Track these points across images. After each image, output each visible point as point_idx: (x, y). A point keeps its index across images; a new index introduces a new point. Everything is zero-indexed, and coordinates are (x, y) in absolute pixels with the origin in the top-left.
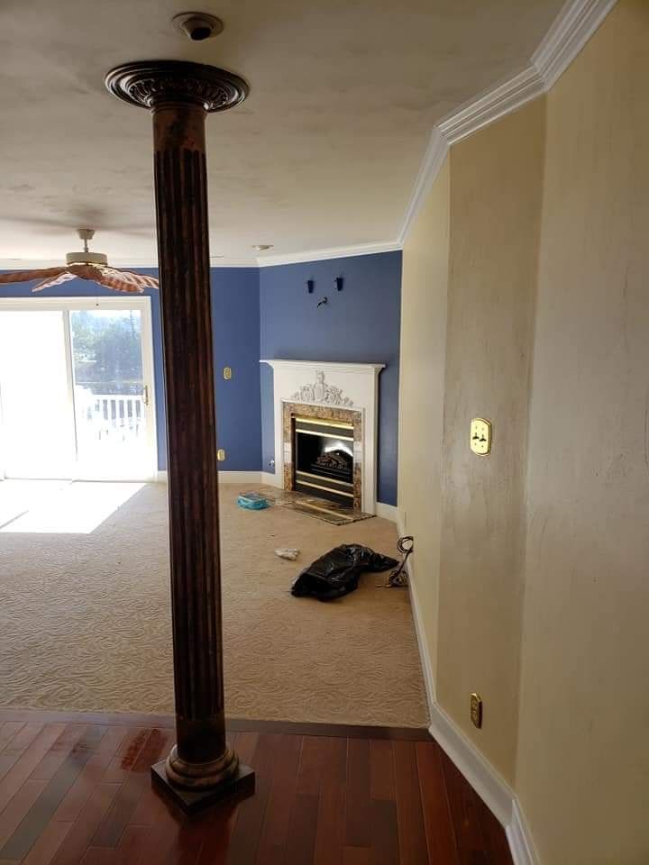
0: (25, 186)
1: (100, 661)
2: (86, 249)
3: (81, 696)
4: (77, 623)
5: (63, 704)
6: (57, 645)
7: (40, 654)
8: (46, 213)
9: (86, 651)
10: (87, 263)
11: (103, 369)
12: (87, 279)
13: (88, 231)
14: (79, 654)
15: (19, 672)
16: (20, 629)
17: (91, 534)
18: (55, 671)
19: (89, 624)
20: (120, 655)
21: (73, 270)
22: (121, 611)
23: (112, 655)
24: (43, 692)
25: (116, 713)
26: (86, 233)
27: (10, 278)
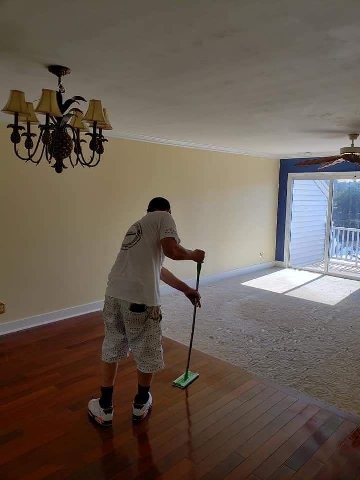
0: (328, 114)
1: (340, 380)
2: (353, 145)
3: (328, 396)
4: (326, 354)
5: (318, 397)
6: (315, 363)
7: (306, 365)
8: (335, 127)
9: (331, 372)
10: (352, 153)
11: (341, 212)
12: (353, 162)
13: (356, 135)
14: (327, 372)
15: (294, 371)
16: (295, 348)
17: (335, 306)
18: (313, 377)
19: (334, 357)
20: (351, 380)
21: (345, 157)
22: (352, 355)
23: (347, 379)
24: (307, 386)
25: (350, 414)
26: (354, 136)
27: (309, 163)
